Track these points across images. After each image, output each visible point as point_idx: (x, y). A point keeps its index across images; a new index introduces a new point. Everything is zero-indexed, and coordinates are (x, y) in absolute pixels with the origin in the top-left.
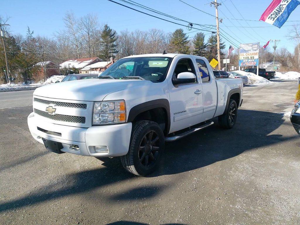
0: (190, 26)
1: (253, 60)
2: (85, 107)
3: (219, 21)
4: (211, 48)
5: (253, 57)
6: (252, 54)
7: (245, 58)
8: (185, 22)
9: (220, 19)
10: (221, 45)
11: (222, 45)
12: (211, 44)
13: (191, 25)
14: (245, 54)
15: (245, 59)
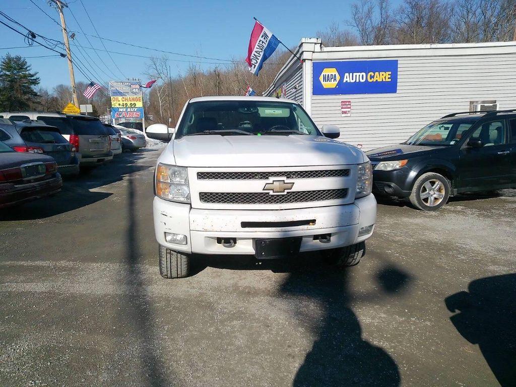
0: (30, 37)
1: (136, 109)
2: (346, 174)
3: (69, 37)
4: (11, 81)
5: (135, 105)
6: (133, 100)
7: (121, 104)
8: (22, 28)
9: (70, 34)
10: (30, 77)
11: (32, 78)
12: (7, 73)
13: (34, 36)
14: (120, 98)
15: (121, 106)
